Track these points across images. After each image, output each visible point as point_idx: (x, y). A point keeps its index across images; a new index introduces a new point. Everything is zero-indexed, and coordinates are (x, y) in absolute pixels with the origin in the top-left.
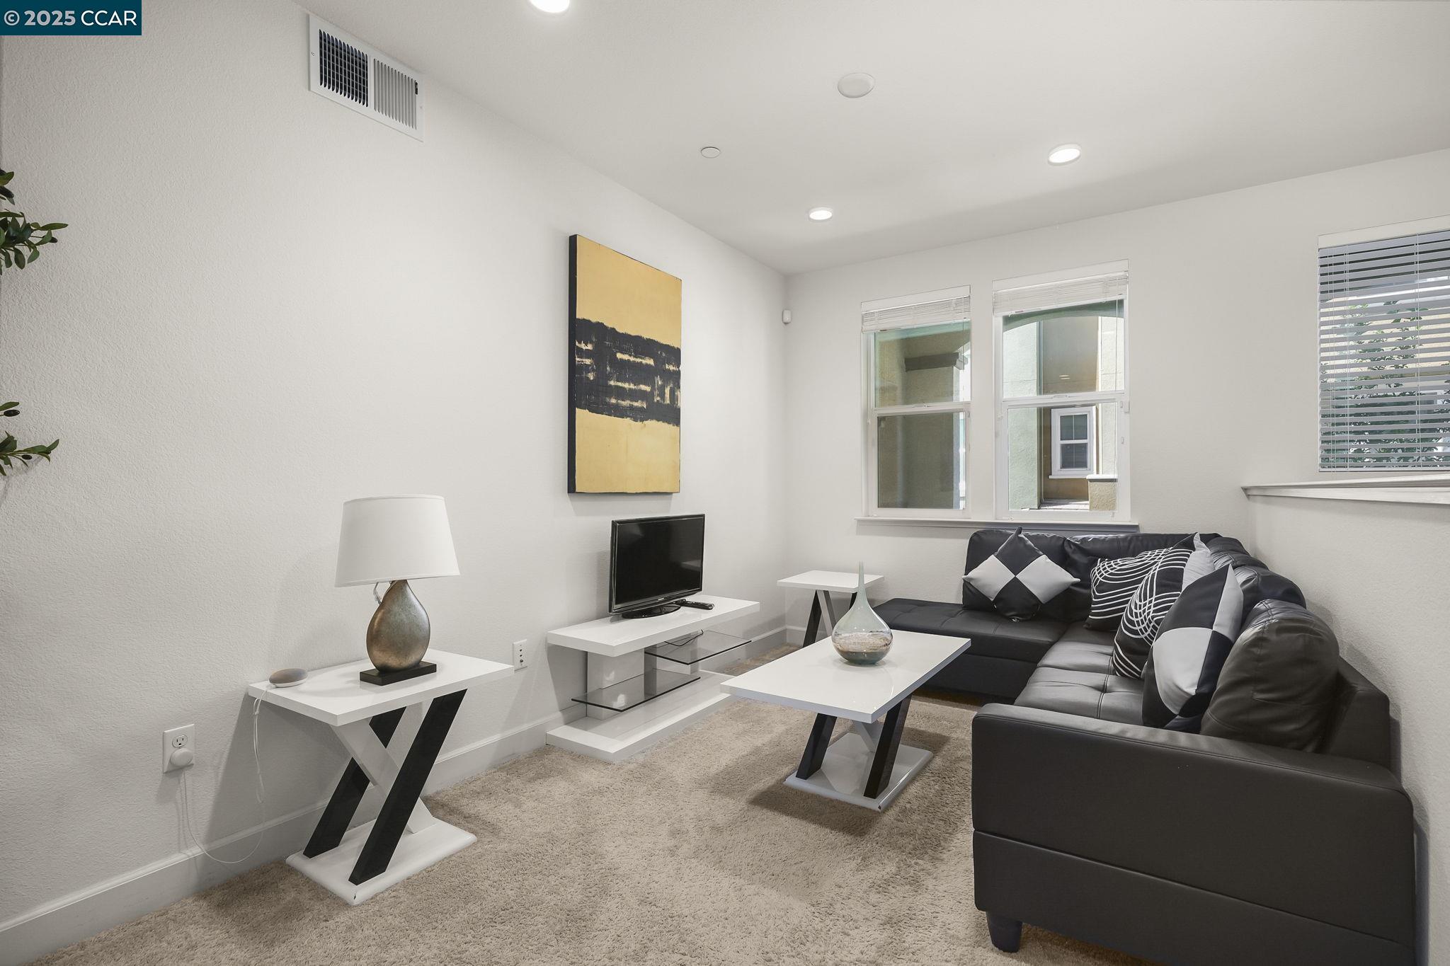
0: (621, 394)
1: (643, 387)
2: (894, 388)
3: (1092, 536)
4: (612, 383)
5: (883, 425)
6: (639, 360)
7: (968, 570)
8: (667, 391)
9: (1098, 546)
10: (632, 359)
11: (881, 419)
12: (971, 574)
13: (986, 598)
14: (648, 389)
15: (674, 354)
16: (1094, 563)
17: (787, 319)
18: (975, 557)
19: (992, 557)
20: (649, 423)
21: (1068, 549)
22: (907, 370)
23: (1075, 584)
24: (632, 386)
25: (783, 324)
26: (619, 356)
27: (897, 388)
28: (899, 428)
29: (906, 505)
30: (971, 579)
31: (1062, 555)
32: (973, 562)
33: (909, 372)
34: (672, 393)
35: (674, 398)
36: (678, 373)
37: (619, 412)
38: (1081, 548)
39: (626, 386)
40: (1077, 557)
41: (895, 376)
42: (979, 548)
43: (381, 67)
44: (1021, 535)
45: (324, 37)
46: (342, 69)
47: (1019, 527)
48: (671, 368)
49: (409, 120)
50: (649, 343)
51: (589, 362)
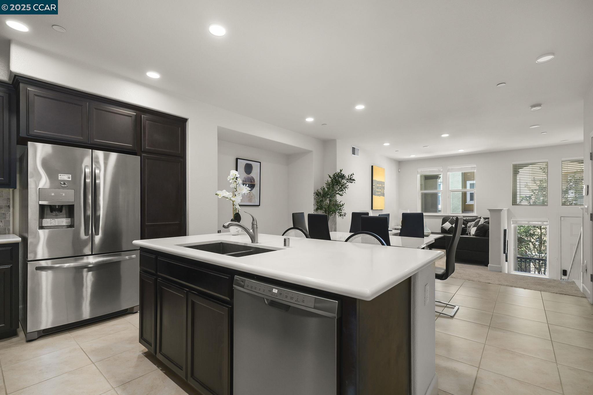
0: (377, 192)
3: (468, 218)
4: (376, 190)
6: (380, 185)
7: (442, 225)
9: (469, 220)
11: (422, 194)
12: (443, 225)
13: (446, 230)
14: (380, 190)
15: (384, 183)
16: (468, 223)
17: (399, 171)
19: (447, 222)
20: (381, 196)
22: (425, 180)
23: (464, 227)
26: (378, 185)
27: (423, 184)
29: (426, 212)
30: (442, 227)
32: (443, 223)
33: (426, 180)
34: (384, 191)
36: (384, 187)
37: (378, 195)
38: (465, 220)
39: (378, 190)
40: (465, 222)
42: (445, 220)
43: (356, 149)
44: (454, 218)
45: (353, 147)
46: (354, 151)
47: (453, 216)
48: (383, 186)
49: (358, 155)
50: (381, 182)
51: (374, 187)
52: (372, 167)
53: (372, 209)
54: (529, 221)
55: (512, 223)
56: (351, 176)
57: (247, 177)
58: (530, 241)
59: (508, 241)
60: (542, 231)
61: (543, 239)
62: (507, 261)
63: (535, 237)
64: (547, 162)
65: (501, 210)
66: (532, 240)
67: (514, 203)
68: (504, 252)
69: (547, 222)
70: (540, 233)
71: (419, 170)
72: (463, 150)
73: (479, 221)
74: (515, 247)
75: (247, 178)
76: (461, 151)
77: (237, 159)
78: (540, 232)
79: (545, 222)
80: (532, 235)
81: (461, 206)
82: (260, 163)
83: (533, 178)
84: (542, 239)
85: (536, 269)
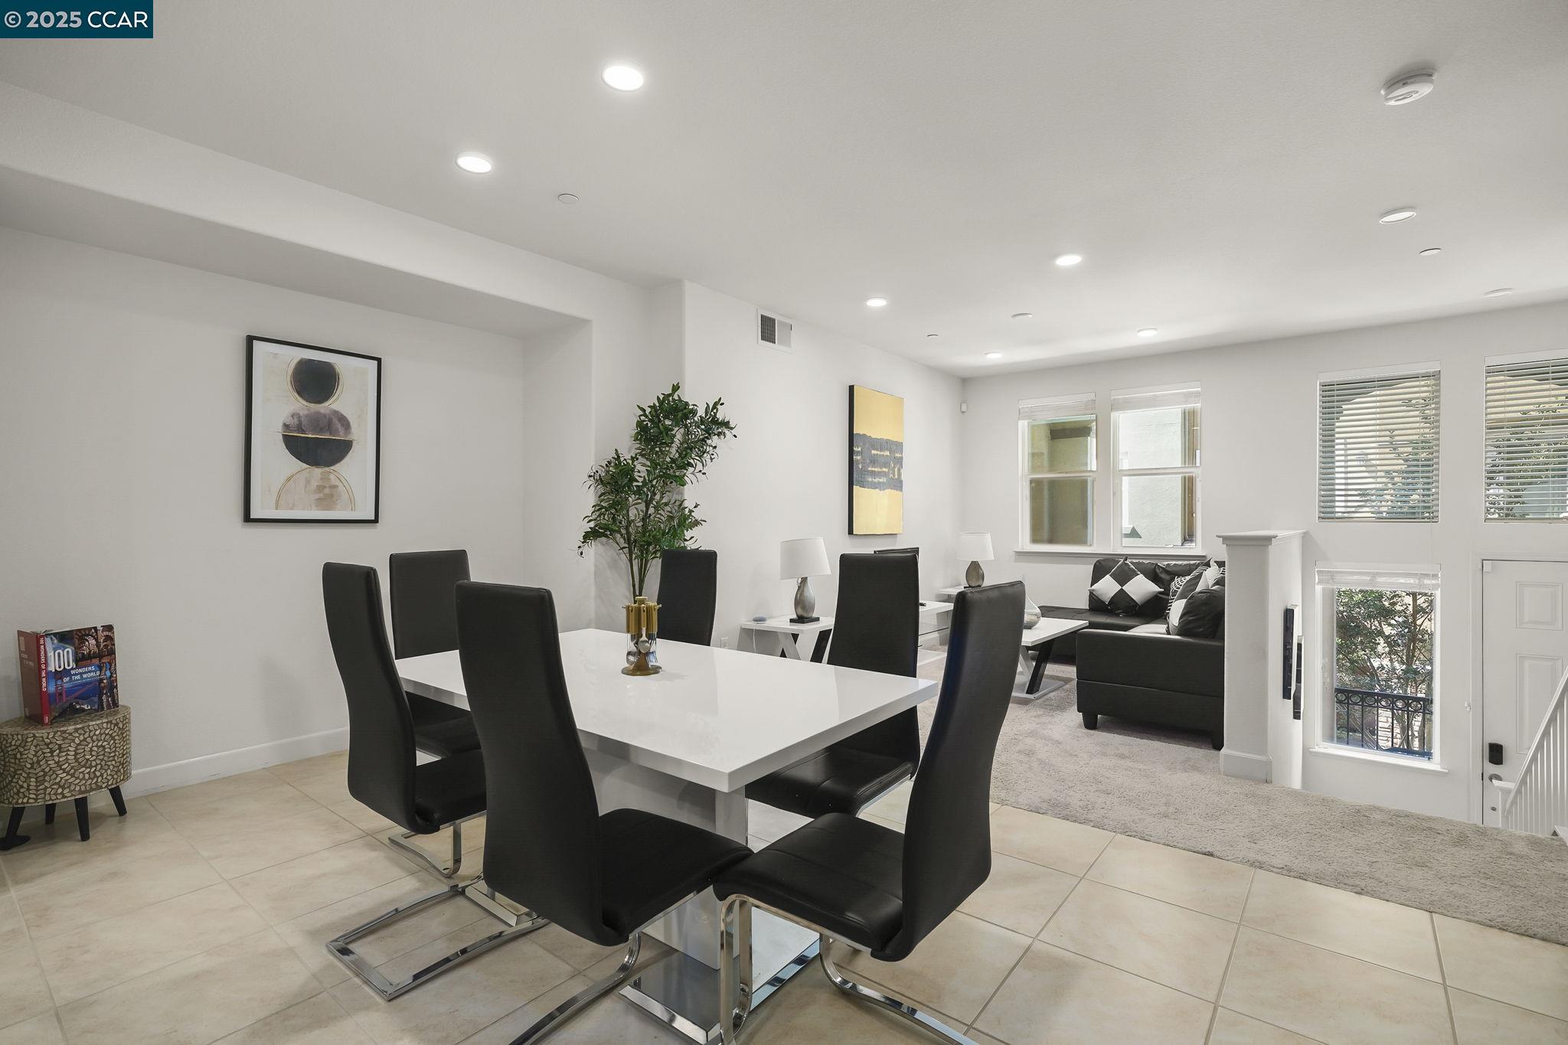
0: (873, 474)
1: (884, 469)
2: (1042, 454)
3: (1174, 562)
4: (870, 469)
5: (1033, 485)
6: (882, 453)
7: (1093, 583)
8: (896, 470)
9: (1176, 569)
10: (879, 453)
11: (1032, 481)
12: (1095, 587)
13: (1103, 602)
14: (886, 470)
15: (899, 446)
16: (1173, 579)
17: (964, 408)
18: (1097, 576)
19: (1108, 576)
20: (888, 490)
21: (1158, 571)
23: (1160, 593)
24: (879, 470)
25: (960, 413)
26: (873, 452)
28: (1046, 488)
29: (1051, 541)
30: (1094, 590)
31: (1154, 575)
32: (1096, 579)
33: (1057, 441)
34: (899, 470)
35: (899, 474)
36: (902, 458)
37: (874, 486)
38: (1165, 570)
39: (876, 470)
40: (1163, 576)
41: (1043, 446)
42: (1100, 570)
43: (780, 323)
44: (1127, 562)
45: (762, 316)
46: (768, 329)
47: (1126, 557)
48: (898, 455)
49: (789, 345)
50: (887, 441)
51: (859, 458)
52: (851, 388)
53: (851, 532)
54: (1375, 575)
55: (1317, 581)
56: (712, 410)
57: (306, 412)
58: (1381, 633)
59: (1299, 646)
60: (1419, 602)
61: (1420, 626)
62: (1297, 715)
63: (1397, 618)
64: (1436, 375)
65: (1268, 540)
66: (1387, 630)
67: (1327, 514)
68: (1286, 694)
69: (1435, 576)
70: (1411, 608)
71: (1027, 404)
72: (1155, 332)
73: (1199, 576)
74: (1327, 660)
75: (307, 416)
76: (1147, 336)
77: (250, 340)
78: (1411, 603)
79: (1427, 575)
80: (1386, 614)
81: (1180, 522)
82: (379, 360)
83: (1388, 433)
84: (1416, 625)
85: (1395, 722)
